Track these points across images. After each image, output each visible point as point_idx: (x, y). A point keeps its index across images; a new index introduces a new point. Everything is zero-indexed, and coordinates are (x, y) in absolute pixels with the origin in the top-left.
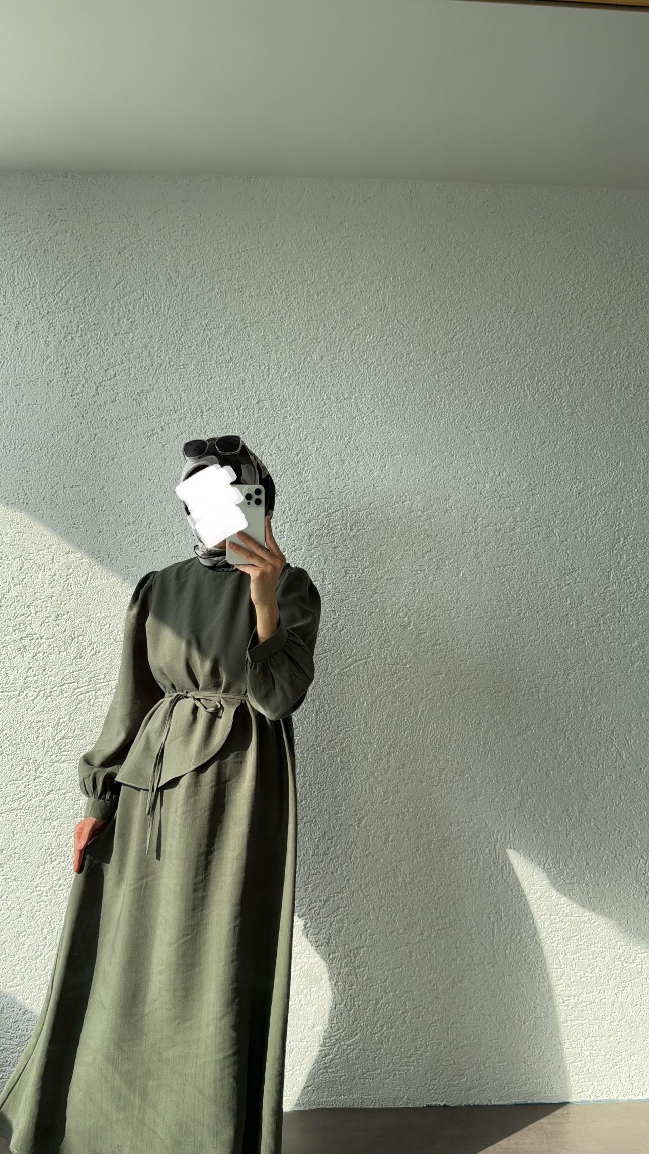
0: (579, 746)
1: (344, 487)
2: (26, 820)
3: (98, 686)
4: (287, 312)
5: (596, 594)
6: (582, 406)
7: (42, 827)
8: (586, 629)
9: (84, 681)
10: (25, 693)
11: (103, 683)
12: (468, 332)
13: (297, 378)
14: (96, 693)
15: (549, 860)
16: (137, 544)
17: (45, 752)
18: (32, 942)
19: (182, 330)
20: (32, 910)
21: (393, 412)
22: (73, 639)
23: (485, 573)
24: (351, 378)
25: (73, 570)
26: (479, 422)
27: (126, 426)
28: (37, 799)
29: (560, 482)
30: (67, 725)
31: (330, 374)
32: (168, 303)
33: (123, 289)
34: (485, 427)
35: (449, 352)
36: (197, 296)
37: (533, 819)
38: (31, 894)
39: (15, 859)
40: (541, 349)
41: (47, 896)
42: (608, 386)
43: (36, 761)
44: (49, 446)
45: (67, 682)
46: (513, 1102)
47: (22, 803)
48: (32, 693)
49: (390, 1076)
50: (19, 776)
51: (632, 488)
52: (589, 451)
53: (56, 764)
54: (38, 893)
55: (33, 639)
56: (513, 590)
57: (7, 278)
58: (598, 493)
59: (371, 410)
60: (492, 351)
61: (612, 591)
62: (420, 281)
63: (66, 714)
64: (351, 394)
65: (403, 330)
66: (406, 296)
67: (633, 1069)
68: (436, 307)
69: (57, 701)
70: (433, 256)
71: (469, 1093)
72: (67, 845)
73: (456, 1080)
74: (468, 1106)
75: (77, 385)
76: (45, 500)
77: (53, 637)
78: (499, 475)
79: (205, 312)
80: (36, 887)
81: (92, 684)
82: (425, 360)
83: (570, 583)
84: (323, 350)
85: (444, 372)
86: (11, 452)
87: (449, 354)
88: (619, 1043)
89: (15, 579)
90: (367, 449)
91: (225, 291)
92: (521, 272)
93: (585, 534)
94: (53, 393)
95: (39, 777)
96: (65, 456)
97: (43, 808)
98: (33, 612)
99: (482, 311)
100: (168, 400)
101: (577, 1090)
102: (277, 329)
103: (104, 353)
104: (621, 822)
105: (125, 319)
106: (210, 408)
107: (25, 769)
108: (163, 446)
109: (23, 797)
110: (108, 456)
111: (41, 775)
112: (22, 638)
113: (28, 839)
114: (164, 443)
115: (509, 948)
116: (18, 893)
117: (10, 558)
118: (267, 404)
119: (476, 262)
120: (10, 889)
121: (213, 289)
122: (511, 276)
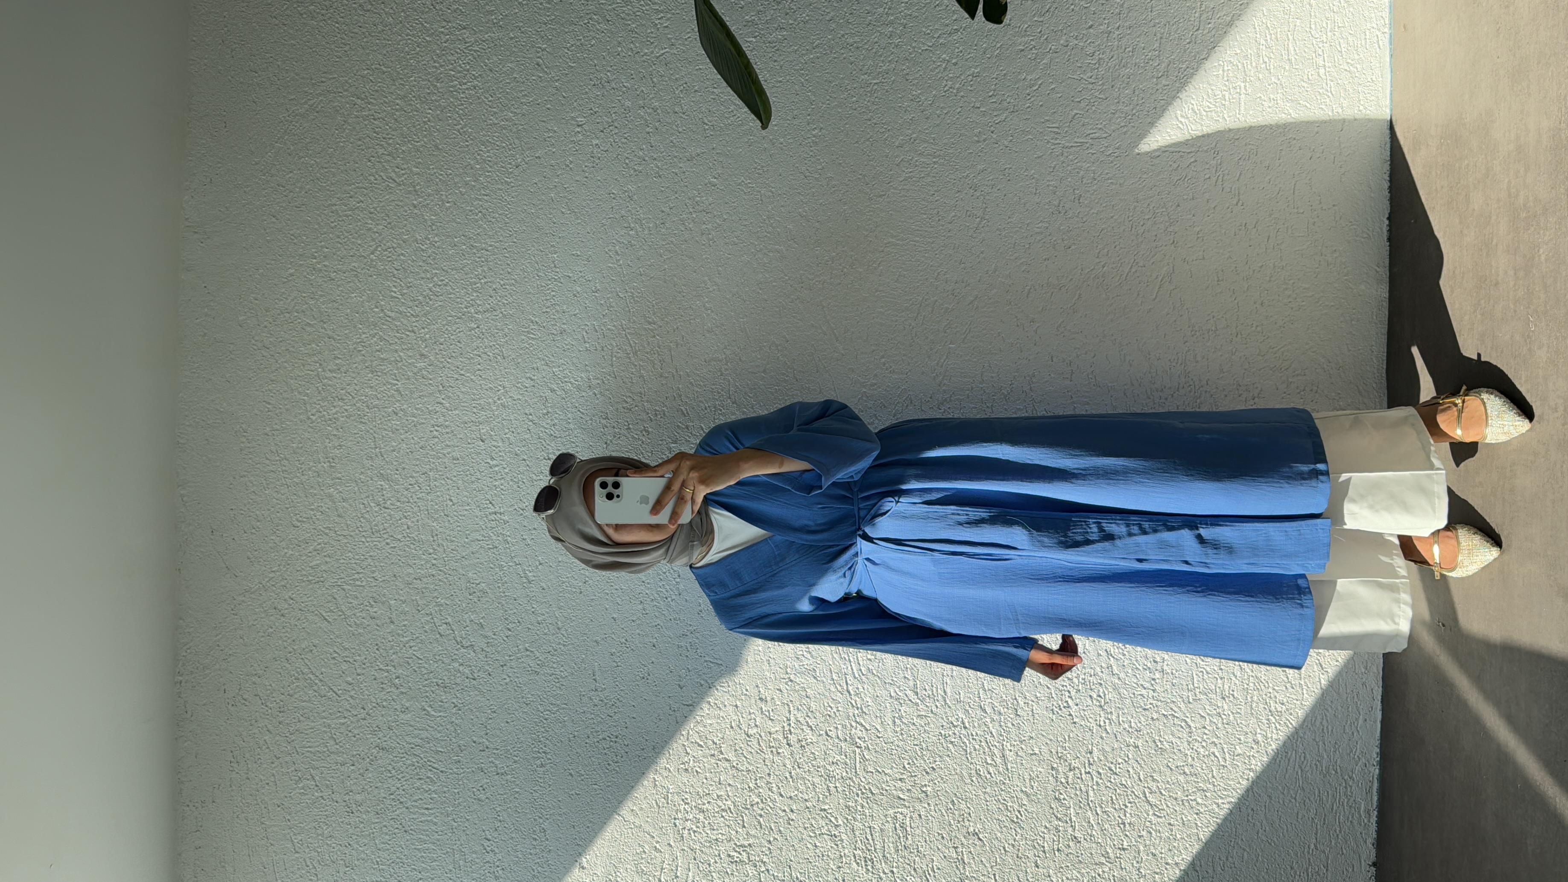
2: (1017, 739)
7: (1025, 718)
9: (845, 667)
10: (858, 740)
12: (387, 161)
16: (669, 599)
17: (932, 715)
20: (1128, 731)
21: (496, 263)
22: (791, 681)
24: (450, 318)
25: (704, 680)
27: (515, 611)
28: (991, 725)
30: (899, 688)
33: (332, 611)
34: (516, 141)
35: (414, 186)
36: (339, 516)
38: (1108, 733)
39: (1065, 752)
41: (1111, 713)
43: (942, 726)
44: (541, 709)
45: (845, 687)
47: (996, 743)
48: (858, 732)
50: (962, 747)
53: (948, 702)
54: (1107, 724)
55: (790, 730)
59: (492, 293)
62: (319, 224)
63: (886, 689)
64: (472, 319)
65: (384, 247)
66: (338, 242)
68: (353, 203)
69: (869, 700)
70: (285, 205)
72: (1048, 688)
75: (460, 672)
76: (611, 715)
77: (788, 705)
79: (362, 506)
82: (426, 220)
84: (411, 354)
85: (442, 195)
86: (547, 758)
87: (418, 187)
89: (713, 752)
90: (547, 300)
94: (470, 703)
95: (963, 723)
96: (554, 689)
97: (1002, 717)
98: (755, 731)
99: (360, 142)
100: (481, 556)
102: (384, 414)
103: (417, 637)
105: (371, 610)
106: (491, 503)
107: (953, 740)
108: (540, 564)
109: (987, 743)
110: (554, 634)
111: (961, 720)
112: (788, 744)
113: (1039, 736)
114: (537, 563)
116: (1108, 749)
117: (686, 759)
118: (484, 429)
120: (1102, 758)
121: (330, 496)
122: (312, 102)
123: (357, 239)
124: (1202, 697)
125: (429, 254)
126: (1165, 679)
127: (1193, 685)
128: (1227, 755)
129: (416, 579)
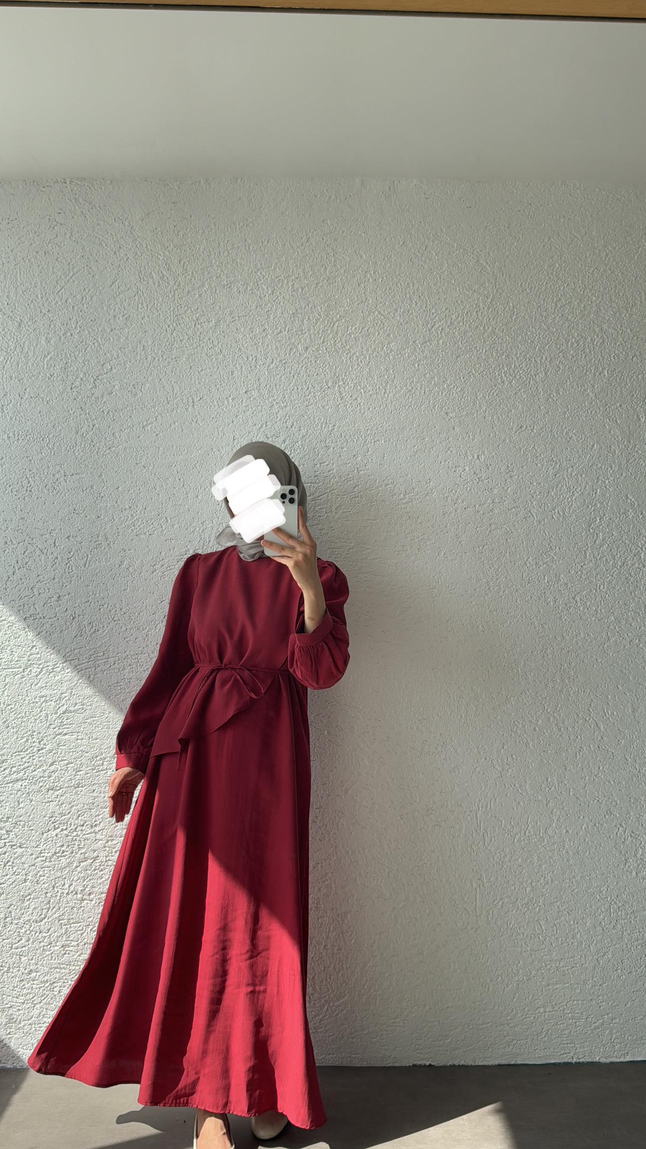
0: (558, 717)
1: (329, 471)
2: (30, 790)
3: (97, 662)
4: (273, 306)
5: (573, 572)
6: (558, 392)
7: (46, 796)
8: (564, 605)
9: (84, 658)
10: (29, 669)
11: (102, 659)
12: (446, 322)
13: (283, 368)
14: (95, 669)
15: (529, 828)
16: (133, 528)
17: (48, 725)
18: (37, 905)
19: (175, 324)
20: (37, 875)
21: (375, 400)
22: (73, 618)
23: (465, 553)
24: (334, 367)
25: (74, 554)
26: (458, 408)
27: (122, 417)
28: (40, 770)
29: (537, 464)
30: (69, 700)
31: (314, 364)
32: (161, 300)
33: (119, 287)
35: (429, 341)
36: (188, 292)
37: (513, 789)
38: (35, 859)
39: (20, 827)
40: (517, 337)
41: (51, 861)
42: (583, 371)
43: (40, 733)
44: (51, 436)
45: (68, 659)
46: (497, 1063)
47: (27, 774)
48: (35, 670)
49: (377, 1036)
50: (24, 748)
51: (607, 469)
52: (564, 434)
53: (58, 736)
54: (43, 858)
55: (36, 618)
56: (493, 568)
57: (11, 279)
58: (574, 474)
59: (354, 397)
60: (470, 339)
61: (589, 569)
62: (399, 274)
63: (67, 689)
64: (335, 383)
65: (383, 321)
66: (386, 289)
67: (614, 1032)
68: (415, 298)
69: (60, 676)
70: (412, 250)
71: (454, 1052)
73: (441, 1040)
74: (453, 1066)
75: (76, 378)
76: (47, 488)
77: (55, 617)
78: (478, 458)
79: (196, 308)
80: (41, 853)
81: (92, 661)
82: (405, 350)
83: (547, 562)
84: (307, 340)
85: (424, 361)
86: (15, 442)
87: (428, 343)
88: (600, 1007)
89: (21, 562)
90: (350, 436)
91: (215, 287)
92: (497, 264)
93: (561, 514)
94: (54, 386)
95: (42, 749)
96: (66, 446)
97: (47, 778)
98: (36, 593)
99: (460, 302)
100: (161, 392)
101: (560, 1052)
102: (264, 322)
103: (101, 348)
104: (600, 793)
105: (120, 315)
106: (201, 399)
107: (29, 741)
108: (157, 435)
109: (27, 767)
110: (105, 444)
111: (45, 747)
112: (26, 618)
113: (32, 807)
115: (491, 913)
116: (23, 859)
117: (14, 542)
118: (255, 393)
119: (454, 255)
120: (16, 855)
121: (203, 286)
122: (488, 268)
123: (389, 302)
124: (64, 930)
125: (380, 352)
126: (76, 901)
127: (73, 923)
128: (20, 950)
129: (144, 346)
